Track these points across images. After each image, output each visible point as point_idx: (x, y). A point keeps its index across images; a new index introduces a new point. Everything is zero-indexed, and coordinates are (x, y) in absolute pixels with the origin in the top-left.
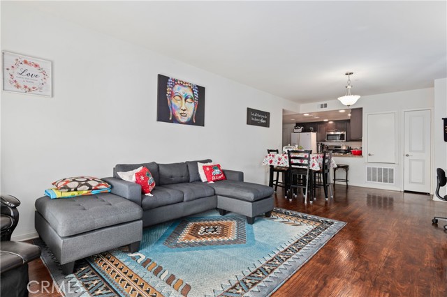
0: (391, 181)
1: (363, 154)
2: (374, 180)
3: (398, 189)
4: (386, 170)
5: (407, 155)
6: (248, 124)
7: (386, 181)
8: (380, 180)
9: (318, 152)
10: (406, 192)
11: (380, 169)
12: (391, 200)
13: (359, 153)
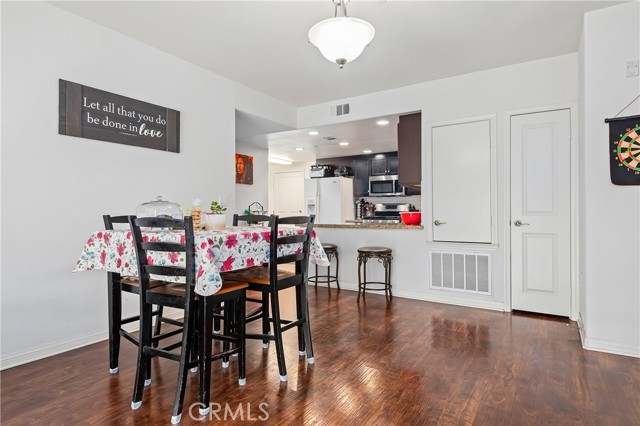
0: (484, 287)
1: (423, 223)
2: (448, 284)
3: (499, 307)
4: (471, 259)
5: (518, 224)
6: (63, 131)
7: (471, 286)
8: (459, 285)
9: (356, 217)
10: (516, 312)
11: (459, 257)
12: (484, 331)
13: (414, 220)
